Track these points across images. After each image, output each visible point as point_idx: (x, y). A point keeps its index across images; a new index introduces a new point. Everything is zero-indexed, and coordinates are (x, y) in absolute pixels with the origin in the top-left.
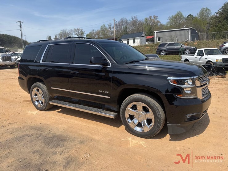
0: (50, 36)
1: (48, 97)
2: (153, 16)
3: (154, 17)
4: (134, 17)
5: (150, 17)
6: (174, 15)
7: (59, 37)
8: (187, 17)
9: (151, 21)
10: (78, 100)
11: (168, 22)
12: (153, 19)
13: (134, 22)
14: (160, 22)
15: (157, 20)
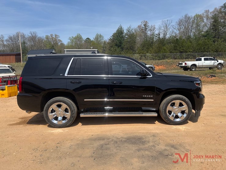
2: (54, 35)
3: (56, 36)
4: (34, 33)
5: (52, 35)
6: (74, 37)
8: (86, 40)
9: (53, 39)
11: (69, 42)
12: (54, 37)
13: (33, 38)
14: (62, 41)
15: (59, 38)
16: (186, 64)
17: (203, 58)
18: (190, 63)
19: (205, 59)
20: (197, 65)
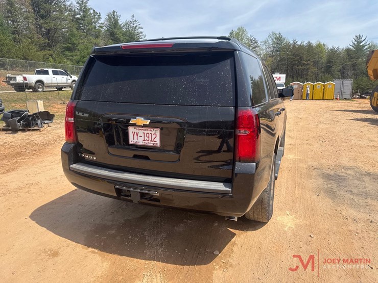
16: (25, 78)
17: (50, 70)
18: (32, 78)
19: (55, 73)
20: (45, 82)
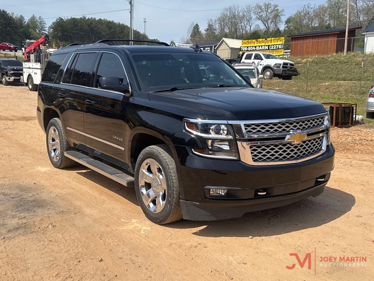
0: (197, 25)
1: (64, 143)
7: (217, 26)
10: (99, 154)
